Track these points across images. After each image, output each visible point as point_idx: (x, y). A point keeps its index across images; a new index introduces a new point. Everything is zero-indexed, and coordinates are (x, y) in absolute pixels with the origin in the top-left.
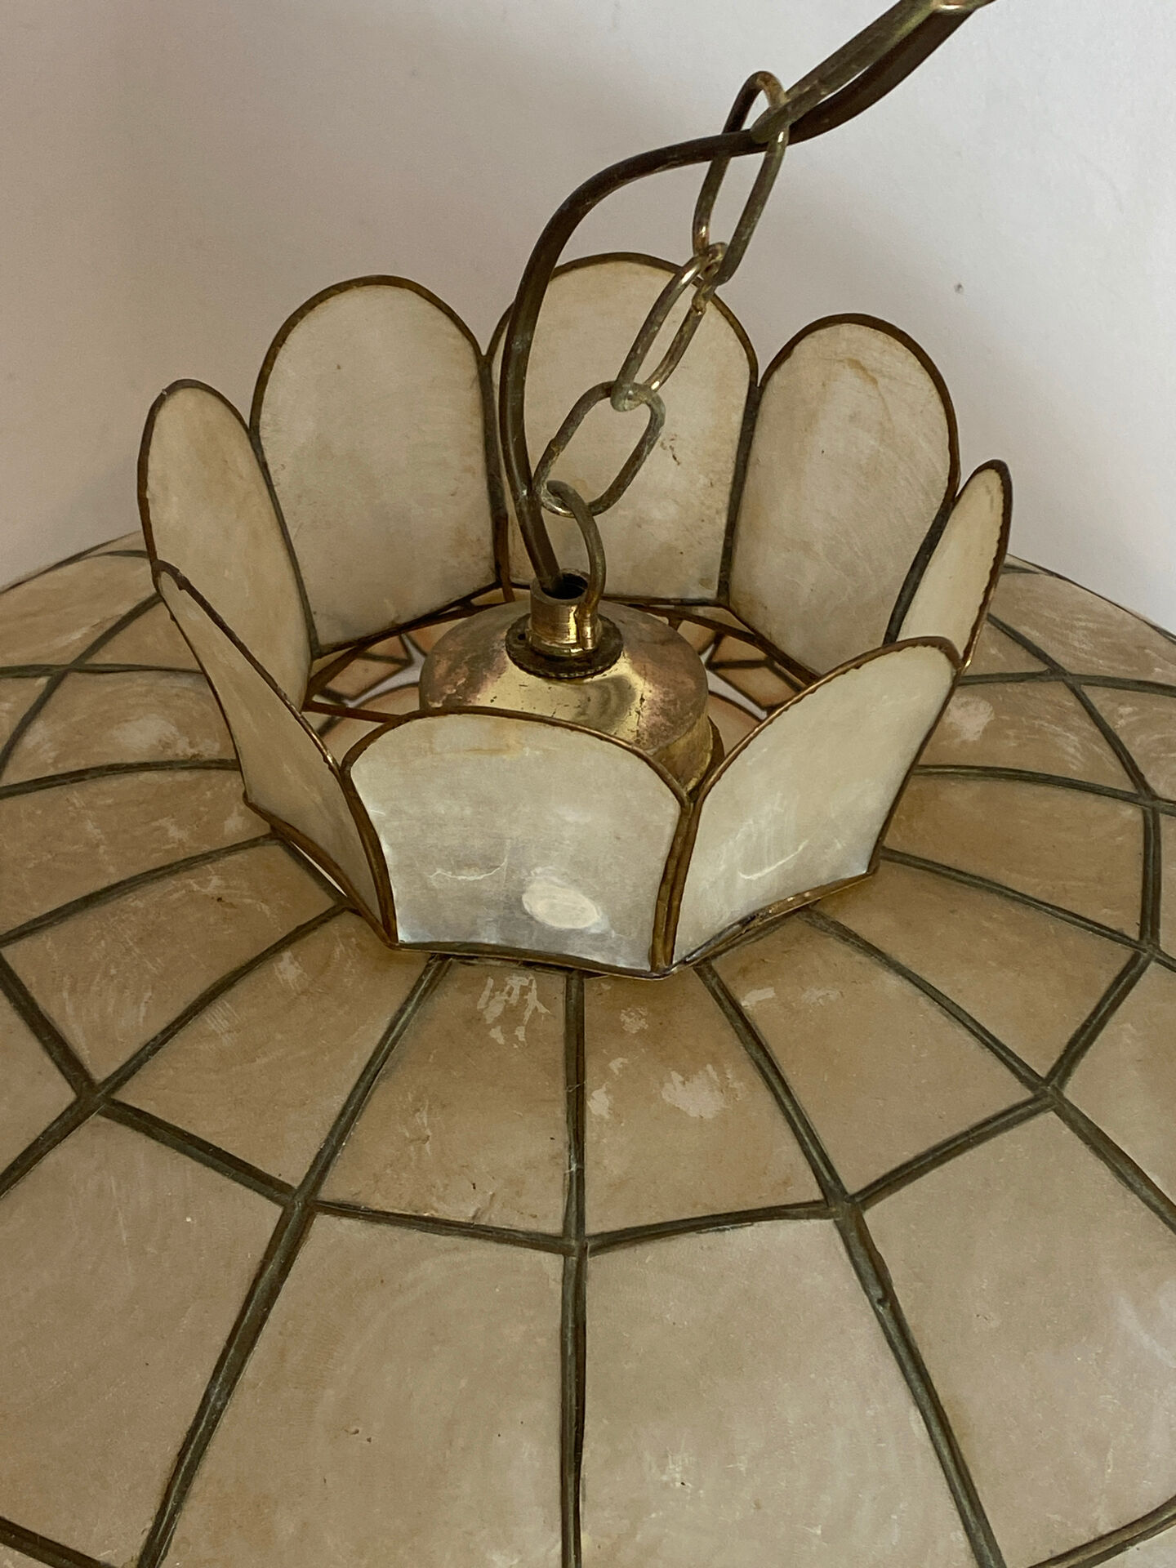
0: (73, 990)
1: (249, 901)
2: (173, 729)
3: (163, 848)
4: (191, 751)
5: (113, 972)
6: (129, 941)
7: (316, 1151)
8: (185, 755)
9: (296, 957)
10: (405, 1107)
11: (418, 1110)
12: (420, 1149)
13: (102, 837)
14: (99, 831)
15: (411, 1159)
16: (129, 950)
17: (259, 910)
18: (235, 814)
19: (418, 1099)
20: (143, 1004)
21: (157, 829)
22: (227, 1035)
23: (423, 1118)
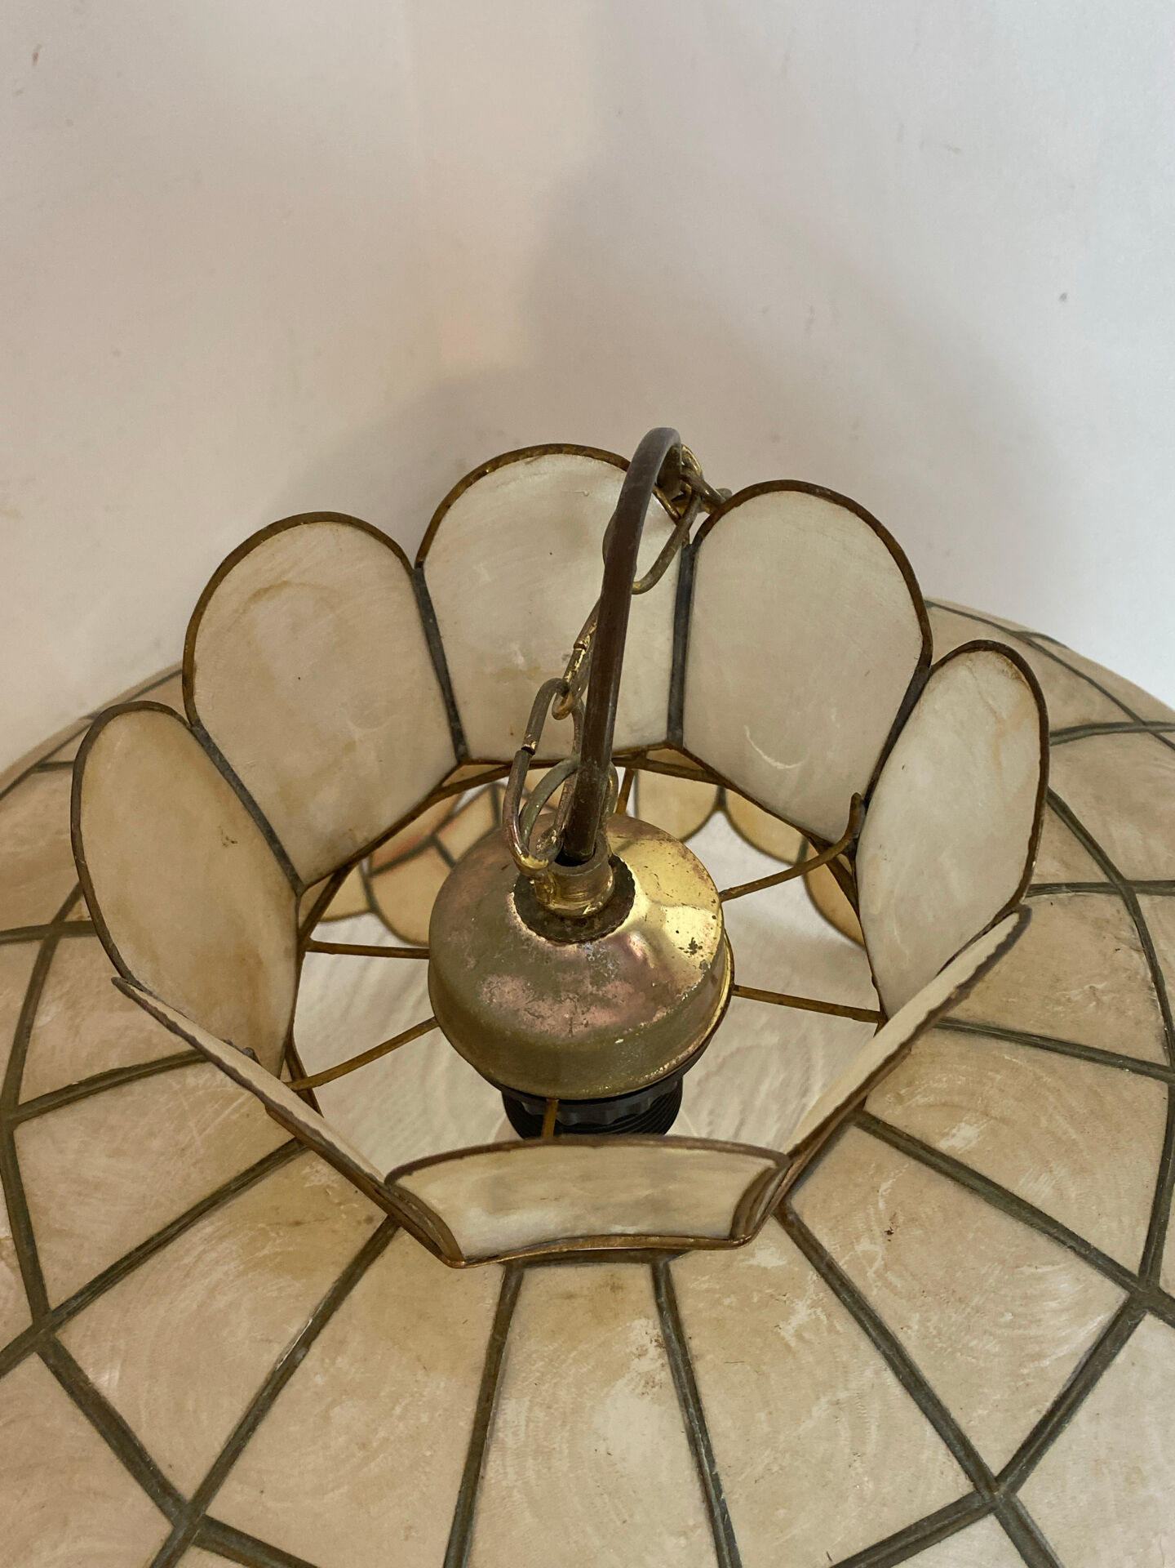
0: (1039, 1356)
1: (881, 1205)
2: (620, 1383)
3: (826, 1322)
4: (653, 1351)
5: (1009, 1317)
6: (966, 1313)
7: (1133, 1075)
8: (660, 1356)
9: (944, 1135)
10: (1069, 1010)
11: (1069, 999)
12: (1103, 992)
13: (823, 1400)
14: (815, 1409)
15: (1113, 998)
16: (978, 1310)
17: (889, 1191)
18: (753, 1262)
19: (1058, 1002)
20: (1039, 1270)
21: (800, 1337)
22: (1055, 1173)
23: (1076, 994)
